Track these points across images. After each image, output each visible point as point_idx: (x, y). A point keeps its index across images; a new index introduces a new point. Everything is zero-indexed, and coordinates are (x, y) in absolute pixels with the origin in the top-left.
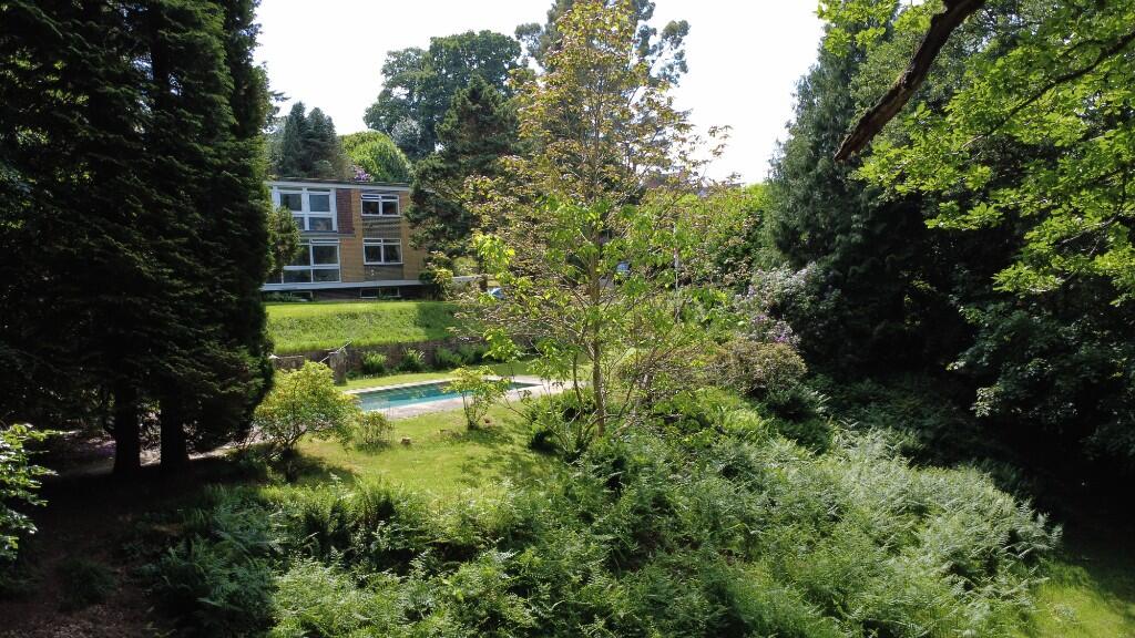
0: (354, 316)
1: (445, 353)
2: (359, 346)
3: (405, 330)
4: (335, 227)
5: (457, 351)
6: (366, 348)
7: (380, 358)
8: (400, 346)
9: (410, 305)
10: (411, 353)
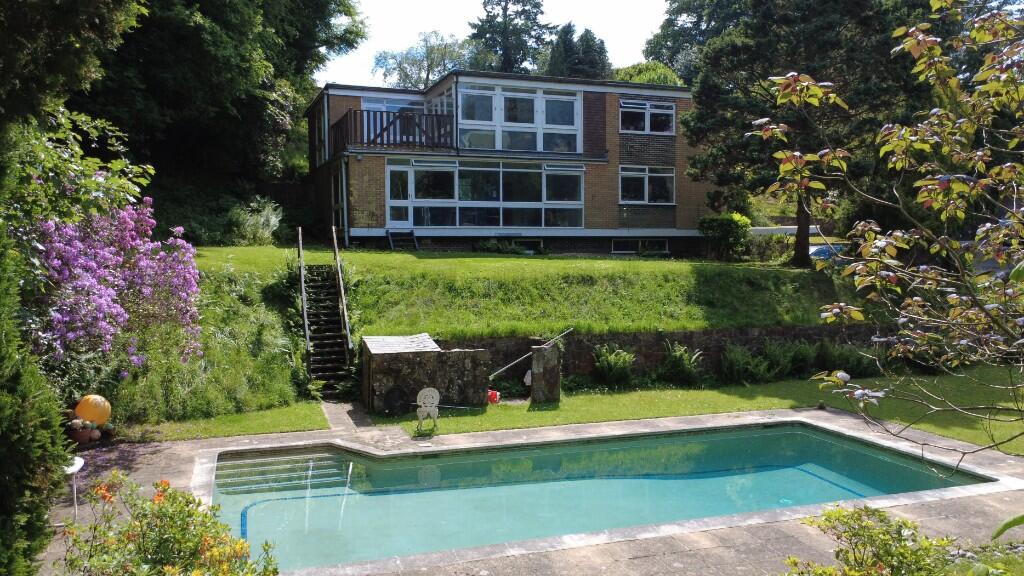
0: (588, 280)
1: (738, 354)
2: (589, 332)
3: (670, 309)
4: (580, 149)
5: (760, 352)
6: (602, 338)
7: (624, 357)
8: (660, 337)
9: (682, 267)
10: (679, 350)
